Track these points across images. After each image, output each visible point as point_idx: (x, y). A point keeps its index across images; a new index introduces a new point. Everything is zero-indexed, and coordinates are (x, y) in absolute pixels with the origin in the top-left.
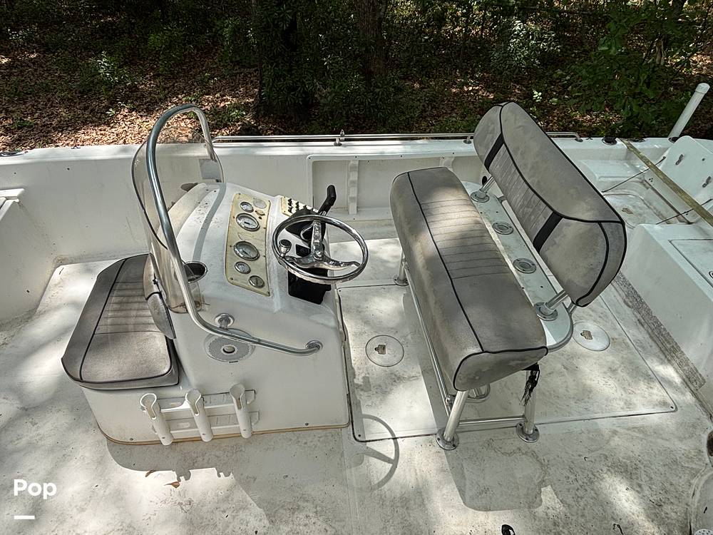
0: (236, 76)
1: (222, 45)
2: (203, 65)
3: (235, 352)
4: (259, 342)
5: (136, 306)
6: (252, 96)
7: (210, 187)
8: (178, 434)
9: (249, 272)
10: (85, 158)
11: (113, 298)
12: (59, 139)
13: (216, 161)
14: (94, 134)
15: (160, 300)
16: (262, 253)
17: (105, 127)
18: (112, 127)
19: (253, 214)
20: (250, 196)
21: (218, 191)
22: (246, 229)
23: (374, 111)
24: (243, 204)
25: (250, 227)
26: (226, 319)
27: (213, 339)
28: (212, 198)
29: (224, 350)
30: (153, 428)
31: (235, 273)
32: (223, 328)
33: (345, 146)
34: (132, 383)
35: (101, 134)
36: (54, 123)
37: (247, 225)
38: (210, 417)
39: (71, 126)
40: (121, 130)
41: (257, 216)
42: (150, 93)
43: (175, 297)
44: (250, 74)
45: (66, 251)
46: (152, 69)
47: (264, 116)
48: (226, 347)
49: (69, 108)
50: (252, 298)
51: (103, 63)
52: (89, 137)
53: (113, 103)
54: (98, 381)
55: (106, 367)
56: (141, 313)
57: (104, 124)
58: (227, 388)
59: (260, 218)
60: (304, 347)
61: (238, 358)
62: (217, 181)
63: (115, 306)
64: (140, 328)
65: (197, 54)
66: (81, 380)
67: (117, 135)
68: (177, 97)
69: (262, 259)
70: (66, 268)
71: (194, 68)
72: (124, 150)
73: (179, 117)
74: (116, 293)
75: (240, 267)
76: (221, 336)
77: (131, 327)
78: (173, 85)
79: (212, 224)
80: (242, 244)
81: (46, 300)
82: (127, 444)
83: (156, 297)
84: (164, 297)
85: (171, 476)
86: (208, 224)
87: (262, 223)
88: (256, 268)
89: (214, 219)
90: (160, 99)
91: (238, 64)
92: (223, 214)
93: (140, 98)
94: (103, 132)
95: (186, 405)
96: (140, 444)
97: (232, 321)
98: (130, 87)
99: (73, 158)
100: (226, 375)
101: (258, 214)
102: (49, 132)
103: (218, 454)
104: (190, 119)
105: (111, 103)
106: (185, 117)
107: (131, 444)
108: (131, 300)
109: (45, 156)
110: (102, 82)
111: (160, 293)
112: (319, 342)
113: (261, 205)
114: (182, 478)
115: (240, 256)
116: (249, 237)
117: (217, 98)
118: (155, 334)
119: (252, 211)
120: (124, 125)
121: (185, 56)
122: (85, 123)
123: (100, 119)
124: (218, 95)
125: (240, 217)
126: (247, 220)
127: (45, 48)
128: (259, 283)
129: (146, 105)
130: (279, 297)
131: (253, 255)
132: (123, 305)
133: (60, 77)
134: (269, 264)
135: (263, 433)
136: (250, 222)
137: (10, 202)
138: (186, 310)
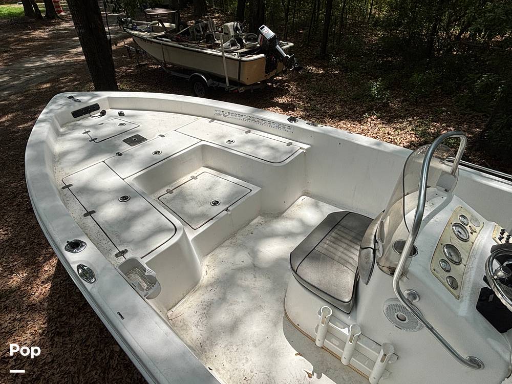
0: (464, 115)
1: (463, 91)
2: (441, 101)
3: (405, 322)
4: (431, 329)
5: (345, 246)
6: (472, 133)
7: (439, 192)
8: (328, 344)
9: (449, 271)
10: (352, 141)
11: (333, 233)
12: (329, 122)
13: (455, 177)
14: (349, 126)
15: (372, 255)
16: (464, 262)
17: (358, 123)
18: (362, 125)
19: (467, 227)
20: (469, 213)
21: (445, 198)
22: (458, 237)
24: (462, 216)
25: (461, 236)
26: (414, 295)
27: (395, 303)
28: (438, 202)
29: (397, 315)
30: (317, 329)
31: (438, 265)
32: (410, 302)
34: (322, 294)
35: (353, 127)
36: (331, 112)
37: (459, 234)
38: (356, 351)
39: (338, 117)
40: (366, 128)
41: (470, 231)
42: (396, 110)
43: (387, 259)
44: (478, 116)
45: (312, 189)
46: (404, 95)
47: (477, 150)
48: (400, 314)
49: (342, 106)
50: (444, 293)
51: (375, 87)
52: (344, 126)
53: (370, 111)
54: (305, 279)
55: (311, 273)
56: (345, 251)
57: (358, 121)
58: (382, 341)
59: (472, 233)
60: (465, 357)
61: (404, 327)
62: (446, 190)
63: (332, 239)
64: (344, 263)
65: (440, 93)
66: (296, 272)
67: (362, 130)
68: (413, 118)
69: (462, 266)
70: (307, 199)
71: (434, 102)
72: (378, 144)
73: (408, 131)
74: (336, 230)
75: (443, 263)
76: (405, 306)
77: (336, 258)
78: (414, 109)
79: (432, 221)
80: (450, 247)
81: (288, 211)
82: (294, 325)
83: (370, 251)
84: (378, 255)
85: (309, 367)
86: (430, 219)
87: (472, 237)
88: (456, 271)
89: (435, 218)
90: (400, 116)
91: (470, 107)
92: (443, 217)
93: (387, 112)
94: (355, 126)
95: (346, 331)
96: (301, 332)
97: (418, 299)
98: (384, 103)
99: (346, 139)
100: (387, 331)
101: (471, 229)
102: (326, 116)
104: (415, 135)
105: (368, 110)
106: (412, 132)
107: (296, 327)
108: (343, 240)
109: (330, 132)
110: (370, 96)
111: (374, 250)
112: (483, 364)
113: (476, 224)
114: (315, 374)
115: (446, 255)
116: (457, 243)
117: (443, 127)
118: (350, 271)
119: (467, 225)
120: (369, 125)
121: (431, 92)
122: (347, 117)
123: (357, 117)
124: (444, 125)
125: (456, 225)
126: (460, 230)
127: (345, 69)
128: (454, 285)
129: (389, 117)
130: (466, 307)
131: (455, 259)
132: (336, 241)
133: (345, 87)
134: (466, 273)
136: (462, 232)
137: (302, 151)
138: (392, 274)
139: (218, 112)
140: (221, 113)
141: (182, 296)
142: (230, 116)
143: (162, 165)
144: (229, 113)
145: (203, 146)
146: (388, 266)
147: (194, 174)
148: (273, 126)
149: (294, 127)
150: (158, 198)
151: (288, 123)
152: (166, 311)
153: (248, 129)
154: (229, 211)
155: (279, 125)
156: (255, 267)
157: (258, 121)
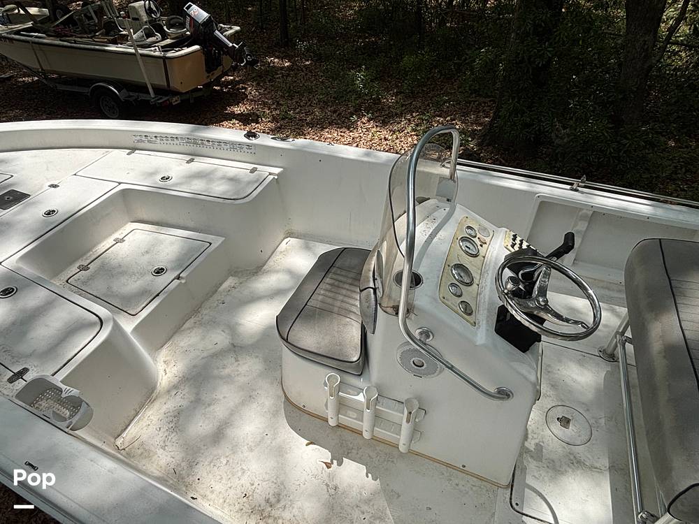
0: (470, 103)
1: (465, 73)
2: (442, 89)
3: (423, 368)
4: (452, 368)
5: (344, 292)
6: (480, 124)
7: (441, 204)
8: (344, 419)
9: (460, 296)
10: (336, 154)
11: (328, 279)
12: (308, 133)
14: (335, 135)
15: (373, 296)
16: (476, 281)
17: (346, 130)
18: (351, 131)
19: (476, 240)
20: (477, 222)
21: (447, 209)
22: (467, 253)
23: (614, 162)
24: (469, 227)
25: (470, 252)
26: (426, 334)
27: (407, 348)
28: (441, 213)
29: (414, 363)
30: (326, 405)
31: (447, 292)
32: (423, 342)
33: (582, 193)
34: (325, 359)
35: (341, 136)
36: (308, 119)
37: (467, 250)
38: (377, 418)
39: (319, 125)
40: (358, 135)
41: (479, 243)
42: (390, 107)
43: (390, 297)
44: (485, 103)
45: (297, 226)
46: (397, 86)
47: (488, 145)
48: (416, 359)
49: (322, 109)
50: (456, 322)
51: (360, 77)
52: (330, 136)
53: (358, 112)
54: (299, 346)
55: (308, 337)
56: (346, 299)
57: (345, 127)
58: (403, 398)
59: (481, 246)
60: (492, 390)
61: (423, 374)
62: (448, 200)
63: (328, 286)
64: (344, 312)
65: (440, 78)
66: (286, 340)
67: (353, 139)
68: (412, 115)
69: (475, 286)
70: (293, 241)
71: (433, 91)
72: (367, 155)
73: (408, 133)
74: (330, 275)
75: (453, 288)
76: (418, 348)
77: (336, 309)
78: (411, 103)
79: (435, 240)
80: (459, 267)
81: (271, 263)
82: (299, 409)
83: (370, 292)
84: (379, 294)
85: (326, 455)
86: (432, 239)
87: (482, 250)
88: (468, 294)
89: (438, 236)
90: (396, 114)
91: (475, 93)
92: (446, 234)
93: (380, 110)
94: (342, 134)
95: (361, 398)
96: (309, 414)
97: (431, 337)
98: (374, 99)
99: (326, 153)
100: (406, 385)
101: (480, 241)
102: (303, 126)
103: (371, 454)
104: (417, 136)
105: (356, 111)
106: (413, 133)
107: (302, 410)
108: (341, 285)
109: (304, 146)
110: (354, 91)
111: (375, 290)
112: (511, 393)
113: (485, 234)
114: (335, 462)
115: (455, 277)
116: (467, 261)
117: (447, 121)
118: (353, 322)
119: (475, 237)
120: (361, 131)
121: (428, 79)
122: (330, 124)
123: (343, 122)
124: (449, 118)
125: (463, 239)
126: (468, 245)
127: (319, 58)
128: (468, 310)
129: (384, 118)
130: (484, 333)
131: (467, 280)
132: (335, 287)
133: (322, 82)
134: (480, 294)
135: (418, 454)
136: (471, 247)
137: (271, 177)
138: (397, 314)
139: (139, 138)
140: (144, 138)
141: (133, 412)
142: (158, 141)
143: (62, 231)
144: (156, 137)
145: (124, 190)
146: (391, 305)
147: (117, 235)
148: (226, 147)
149: (255, 145)
150: (67, 281)
151: (246, 140)
152: (113, 440)
153: (190, 157)
154: (182, 278)
155: (234, 146)
156: (235, 346)
157: (203, 144)
